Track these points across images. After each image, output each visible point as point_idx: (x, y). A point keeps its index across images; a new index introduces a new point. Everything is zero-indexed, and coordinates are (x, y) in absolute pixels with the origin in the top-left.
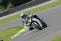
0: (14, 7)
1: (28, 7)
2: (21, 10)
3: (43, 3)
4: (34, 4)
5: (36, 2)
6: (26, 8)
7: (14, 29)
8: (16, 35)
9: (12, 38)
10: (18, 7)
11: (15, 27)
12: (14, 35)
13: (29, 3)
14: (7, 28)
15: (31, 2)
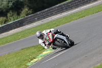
0: (33, 13)
1: (56, 14)
2: (44, 18)
3: (81, 6)
4: (66, 9)
6: (52, 15)
7: (33, 50)
8: (35, 60)
9: (29, 65)
10: (38, 13)
12: (32, 60)
13: (57, 7)
14: (21, 49)
15: (61, 4)
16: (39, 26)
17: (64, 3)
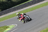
1: (12, 11)
3: (24, 8)
5: (19, 7)
10: (4, 11)
11: (2, 27)
15: (14, 7)
16: (4, 17)
17: (16, 6)
